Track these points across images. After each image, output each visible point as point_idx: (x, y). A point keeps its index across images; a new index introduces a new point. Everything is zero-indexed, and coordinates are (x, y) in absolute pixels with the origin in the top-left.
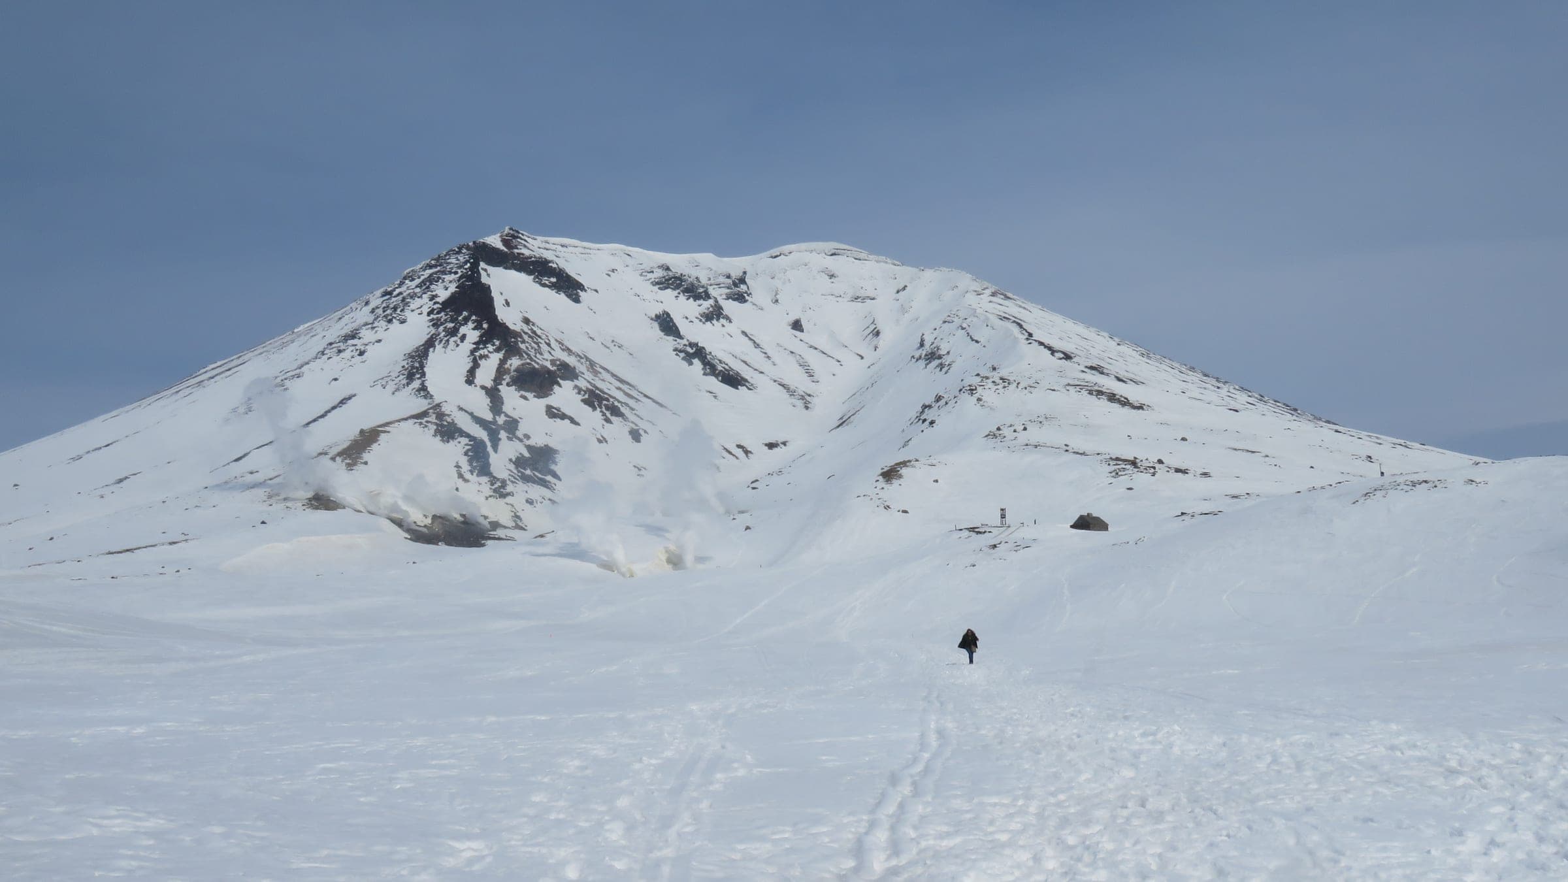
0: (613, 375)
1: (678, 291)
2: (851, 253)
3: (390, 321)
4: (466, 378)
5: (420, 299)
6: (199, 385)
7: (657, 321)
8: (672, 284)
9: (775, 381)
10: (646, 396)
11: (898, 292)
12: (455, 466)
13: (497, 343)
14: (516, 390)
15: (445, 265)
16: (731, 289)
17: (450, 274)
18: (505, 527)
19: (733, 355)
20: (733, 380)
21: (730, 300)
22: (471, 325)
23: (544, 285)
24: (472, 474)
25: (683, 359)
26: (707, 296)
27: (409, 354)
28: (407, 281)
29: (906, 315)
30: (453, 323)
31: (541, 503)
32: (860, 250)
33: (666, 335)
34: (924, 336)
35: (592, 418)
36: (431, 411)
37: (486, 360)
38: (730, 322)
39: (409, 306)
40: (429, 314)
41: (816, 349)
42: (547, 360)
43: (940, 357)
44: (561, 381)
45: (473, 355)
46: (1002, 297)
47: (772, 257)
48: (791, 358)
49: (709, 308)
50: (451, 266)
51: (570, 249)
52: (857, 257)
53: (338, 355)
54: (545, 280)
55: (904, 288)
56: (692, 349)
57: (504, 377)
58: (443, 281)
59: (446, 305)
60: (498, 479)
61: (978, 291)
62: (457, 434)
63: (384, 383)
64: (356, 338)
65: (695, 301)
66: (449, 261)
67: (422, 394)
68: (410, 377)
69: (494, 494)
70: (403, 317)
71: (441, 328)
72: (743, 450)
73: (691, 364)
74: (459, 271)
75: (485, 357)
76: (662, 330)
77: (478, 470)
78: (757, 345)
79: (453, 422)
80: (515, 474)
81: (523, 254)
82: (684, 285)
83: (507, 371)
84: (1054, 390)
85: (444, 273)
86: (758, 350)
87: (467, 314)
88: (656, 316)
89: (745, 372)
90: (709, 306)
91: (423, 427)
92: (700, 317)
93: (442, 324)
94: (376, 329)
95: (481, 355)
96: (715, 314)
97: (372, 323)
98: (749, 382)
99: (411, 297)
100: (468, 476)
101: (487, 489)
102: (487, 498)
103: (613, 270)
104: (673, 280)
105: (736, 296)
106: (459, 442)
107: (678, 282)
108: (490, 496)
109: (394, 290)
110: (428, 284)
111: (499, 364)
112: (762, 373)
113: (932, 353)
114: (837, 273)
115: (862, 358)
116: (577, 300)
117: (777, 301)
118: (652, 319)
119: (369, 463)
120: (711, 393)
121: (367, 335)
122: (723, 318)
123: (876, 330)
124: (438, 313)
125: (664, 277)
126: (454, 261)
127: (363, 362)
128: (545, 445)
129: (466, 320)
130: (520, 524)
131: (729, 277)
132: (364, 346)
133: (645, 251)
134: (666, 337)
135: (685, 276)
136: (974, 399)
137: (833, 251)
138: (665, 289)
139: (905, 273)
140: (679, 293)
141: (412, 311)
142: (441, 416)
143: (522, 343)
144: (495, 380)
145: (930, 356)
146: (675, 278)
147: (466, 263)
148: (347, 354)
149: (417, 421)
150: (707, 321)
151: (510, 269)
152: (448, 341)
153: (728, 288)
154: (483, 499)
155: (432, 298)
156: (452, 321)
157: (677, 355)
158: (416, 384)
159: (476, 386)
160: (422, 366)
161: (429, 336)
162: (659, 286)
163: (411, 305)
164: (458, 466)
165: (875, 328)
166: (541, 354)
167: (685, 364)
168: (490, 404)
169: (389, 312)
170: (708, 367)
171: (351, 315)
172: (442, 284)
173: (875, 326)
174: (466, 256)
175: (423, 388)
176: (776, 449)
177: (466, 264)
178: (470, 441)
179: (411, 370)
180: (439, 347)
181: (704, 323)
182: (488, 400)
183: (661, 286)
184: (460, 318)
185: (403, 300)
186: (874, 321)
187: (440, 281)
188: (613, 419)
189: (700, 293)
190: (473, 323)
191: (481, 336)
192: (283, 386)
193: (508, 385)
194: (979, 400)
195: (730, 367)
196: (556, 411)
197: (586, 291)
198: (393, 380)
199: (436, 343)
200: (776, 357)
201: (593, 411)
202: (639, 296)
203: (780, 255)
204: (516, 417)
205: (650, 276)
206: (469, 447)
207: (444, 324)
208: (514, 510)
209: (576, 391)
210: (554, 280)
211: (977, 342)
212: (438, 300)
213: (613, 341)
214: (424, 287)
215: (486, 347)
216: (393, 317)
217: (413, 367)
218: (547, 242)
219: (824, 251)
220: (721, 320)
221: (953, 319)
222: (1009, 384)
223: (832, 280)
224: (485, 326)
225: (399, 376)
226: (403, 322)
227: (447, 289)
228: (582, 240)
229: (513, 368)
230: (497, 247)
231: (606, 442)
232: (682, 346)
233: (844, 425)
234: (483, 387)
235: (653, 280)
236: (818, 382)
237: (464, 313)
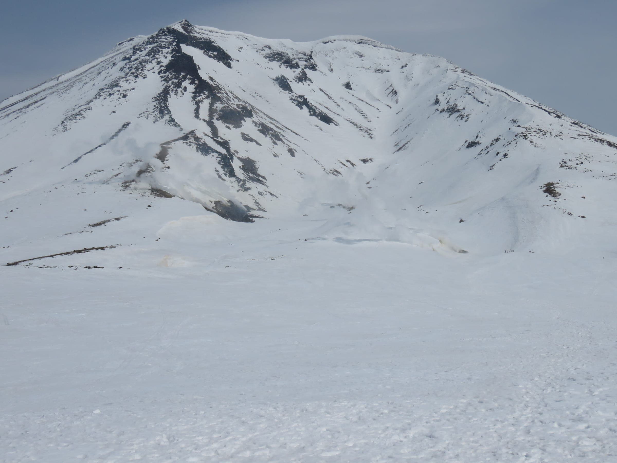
0: (265, 115)
1: (281, 62)
2: (371, 43)
3: (136, 77)
4: (195, 115)
5: (151, 63)
6: (21, 112)
7: (277, 81)
8: (277, 58)
9: (347, 120)
10: (286, 128)
11: (402, 67)
12: (215, 171)
13: (207, 93)
14: (222, 123)
15: (160, 43)
16: (308, 62)
17: (165, 48)
18: (254, 210)
19: (319, 103)
20: (326, 119)
21: (307, 69)
22: (188, 81)
23: (210, 56)
24: (226, 176)
25: (297, 105)
26: (297, 66)
27: (155, 98)
28: (138, 52)
29: (410, 82)
30: (177, 79)
31: (266, 194)
32: (377, 42)
33: (283, 90)
34: (438, 97)
35: (266, 140)
36: (190, 135)
37: (202, 103)
38: (312, 82)
39: (146, 68)
40: (159, 73)
41: (363, 101)
42: (234, 105)
43: (459, 111)
44: (245, 118)
45: (195, 100)
46: (468, 73)
47: (324, 43)
48: (350, 106)
49: (300, 74)
50: (164, 43)
51: (214, 34)
52: (375, 45)
53: (110, 97)
54: (210, 53)
55: (406, 65)
56: (301, 99)
57: (214, 114)
58: (162, 53)
59: (169, 67)
60: (241, 180)
61: (454, 70)
62: (210, 151)
63: (146, 116)
64: (118, 86)
65: (291, 69)
66: (161, 40)
67: (173, 124)
68: (161, 112)
69: (241, 189)
70: (144, 74)
71: (170, 83)
72: (351, 164)
73: (301, 108)
74: (170, 47)
75: (201, 101)
76: (281, 87)
77: (229, 173)
78: (330, 98)
79: (205, 143)
80: (246, 176)
81: (196, 37)
82: (284, 59)
83: (216, 111)
84: (575, 138)
85: (161, 47)
86: (331, 101)
87: (184, 74)
88: (276, 78)
89: (331, 115)
90: (300, 73)
91: (189, 146)
92: (295, 79)
93: (170, 80)
94: (129, 81)
95: (199, 100)
96: (303, 78)
97: (125, 77)
98: (334, 121)
99: (145, 62)
100: (223, 176)
101: (236, 186)
102: (238, 191)
103: (241, 48)
104: (277, 55)
105: (310, 67)
106: (213, 156)
107: (280, 57)
108: (240, 190)
109: (131, 56)
110: (153, 54)
111: (209, 106)
112: (338, 115)
113: (452, 108)
114: (364, 55)
115: (390, 108)
116: (229, 66)
117: (332, 70)
118: (273, 80)
119: (170, 168)
120: (318, 127)
121: (124, 85)
122: (308, 80)
123: (394, 91)
124: (165, 73)
125: (272, 54)
126: (164, 40)
127: (127, 102)
128: (247, 158)
129: (185, 78)
130: (261, 207)
131: (305, 55)
132: (125, 92)
133: (254, 36)
134: (284, 91)
135: (284, 53)
136: (527, 142)
137: (360, 41)
138: (272, 61)
139: (405, 56)
140: (281, 64)
141: (149, 71)
142: (197, 139)
143: (218, 94)
144: (209, 116)
145: (450, 110)
146: (278, 54)
147: (173, 41)
148: (116, 96)
149: (184, 141)
150: (300, 81)
151: (190, 45)
152: (176, 90)
153: (306, 61)
154: (236, 192)
155: (159, 63)
156: (176, 78)
157: (293, 102)
158: (167, 117)
159: (200, 120)
160: (167, 107)
161: (164, 87)
162: (269, 59)
163: (147, 67)
164: (217, 171)
165: (394, 89)
166: (230, 101)
167: (298, 108)
168: (212, 131)
169: (133, 71)
170: (311, 111)
171: (107, 71)
172: (162, 55)
173: (393, 88)
174: (172, 38)
175: (172, 121)
176: (367, 163)
177: (174, 43)
178: (219, 155)
179: (160, 108)
180: (172, 94)
181: (298, 83)
182: (210, 129)
183: (270, 59)
184: (181, 77)
185: (141, 63)
186: (391, 85)
187: (160, 52)
188: (277, 142)
189: (293, 64)
190: (189, 80)
191: (196, 88)
192: (82, 115)
193: (217, 119)
194: (532, 142)
195: (323, 112)
196: (247, 137)
197: (233, 61)
198: (151, 114)
199: (170, 91)
200: (342, 105)
201: (266, 137)
202: (259, 65)
203: (329, 42)
204: (226, 139)
205: (262, 52)
206: (220, 159)
207: (171, 80)
208: (254, 199)
209: (254, 124)
210: (215, 53)
211: (482, 103)
212: (162, 64)
213: (256, 93)
214: (151, 56)
215: (200, 96)
216: (138, 74)
217: (161, 107)
218: (202, 29)
219: (355, 40)
220: (307, 81)
221: (455, 87)
222: (545, 133)
223: (361, 59)
224: (197, 82)
225: (154, 112)
226: (145, 77)
227: (166, 58)
228: (220, 29)
229: (218, 109)
230: (181, 32)
231: (278, 156)
232: (295, 97)
233: (402, 149)
234: (205, 121)
235: (265, 55)
236: (371, 121)
237: (182, 73)
